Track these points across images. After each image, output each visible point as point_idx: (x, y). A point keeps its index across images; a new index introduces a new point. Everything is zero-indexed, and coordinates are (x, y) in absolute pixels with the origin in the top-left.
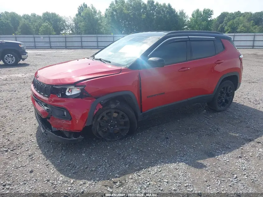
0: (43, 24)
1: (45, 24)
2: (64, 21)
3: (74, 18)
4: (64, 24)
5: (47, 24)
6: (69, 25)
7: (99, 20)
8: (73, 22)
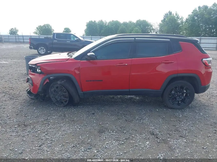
0: (134, 29)
1: (136, 28)
2: (151, 26)
3: (160, 24)
4: (151, 28)
5: (138, 28)
6: (155, 29)
7: (180, 25)
8: (159, 27)
